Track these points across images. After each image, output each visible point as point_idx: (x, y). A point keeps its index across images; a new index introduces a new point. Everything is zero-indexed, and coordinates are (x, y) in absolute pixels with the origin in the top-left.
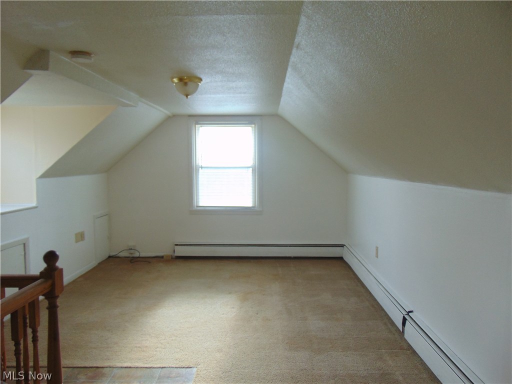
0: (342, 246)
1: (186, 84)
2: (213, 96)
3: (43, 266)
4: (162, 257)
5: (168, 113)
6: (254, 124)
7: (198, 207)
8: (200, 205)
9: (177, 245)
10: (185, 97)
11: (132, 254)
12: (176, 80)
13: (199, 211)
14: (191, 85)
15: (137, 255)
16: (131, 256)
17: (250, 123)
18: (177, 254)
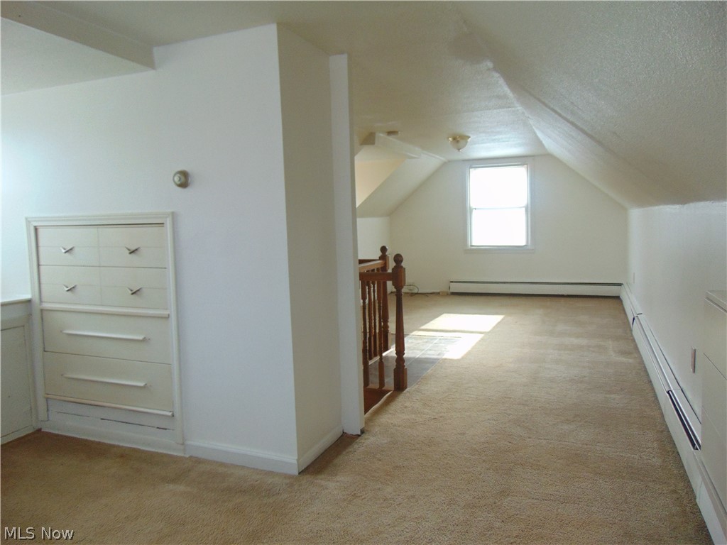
0: (620, 285)
1: (458, 141)
2: (482, 145)
3: (379, 254)
4: (439, 293)
5: (444, 159)
6: (527, 164)
7: (472, 246)
8: (473, 244)
9: (452, 282)
10: (457, 151)
11: (410, 290)
12: (450, 139)
13: (473, 250)
14: (462, 142)
15: (416, 291)
16: (410, 292)
17: (522, 165)
18: (452, 290)
